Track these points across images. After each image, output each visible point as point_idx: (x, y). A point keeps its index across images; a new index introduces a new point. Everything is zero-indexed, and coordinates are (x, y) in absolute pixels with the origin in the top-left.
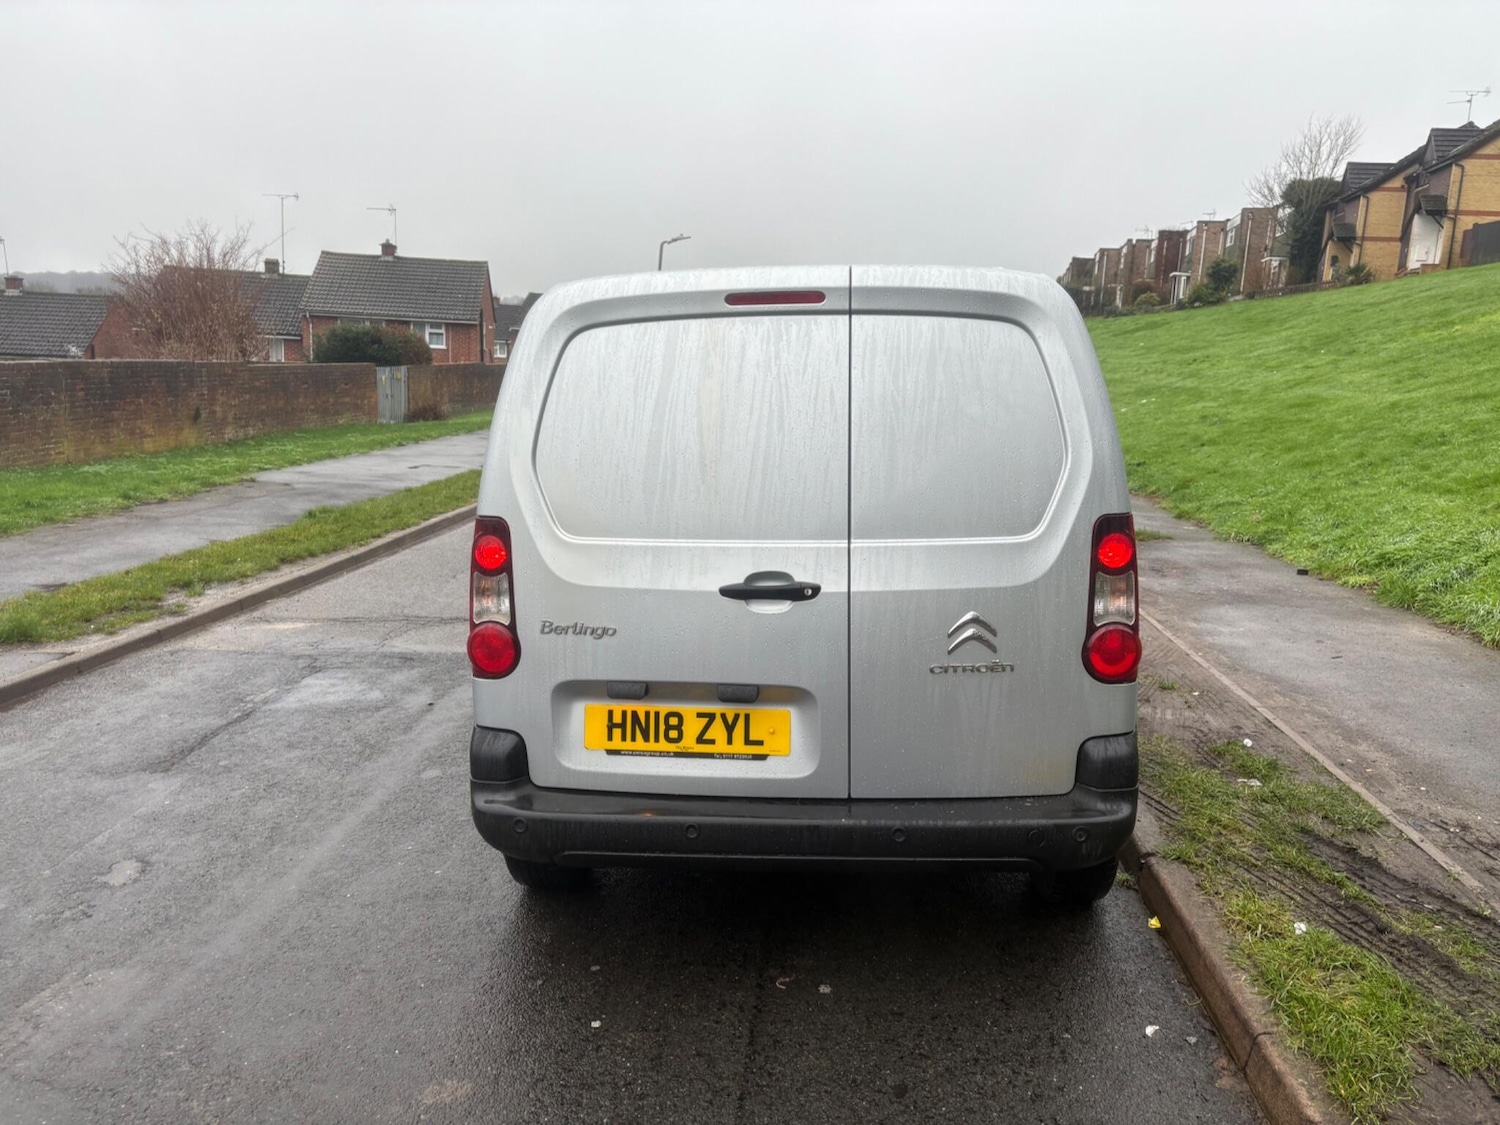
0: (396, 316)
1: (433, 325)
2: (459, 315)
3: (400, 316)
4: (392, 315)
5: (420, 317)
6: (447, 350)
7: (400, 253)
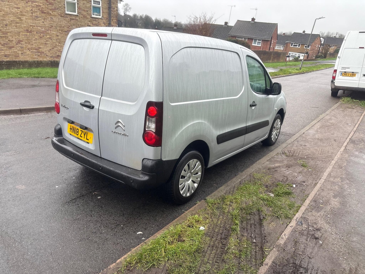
0: (250, 37)
1: (259, 40)
2: (266, 38)
3: (251, 37)
4: (249, 37)
5: (256, 38)
6: (261, 46)
7: (256, 21)
